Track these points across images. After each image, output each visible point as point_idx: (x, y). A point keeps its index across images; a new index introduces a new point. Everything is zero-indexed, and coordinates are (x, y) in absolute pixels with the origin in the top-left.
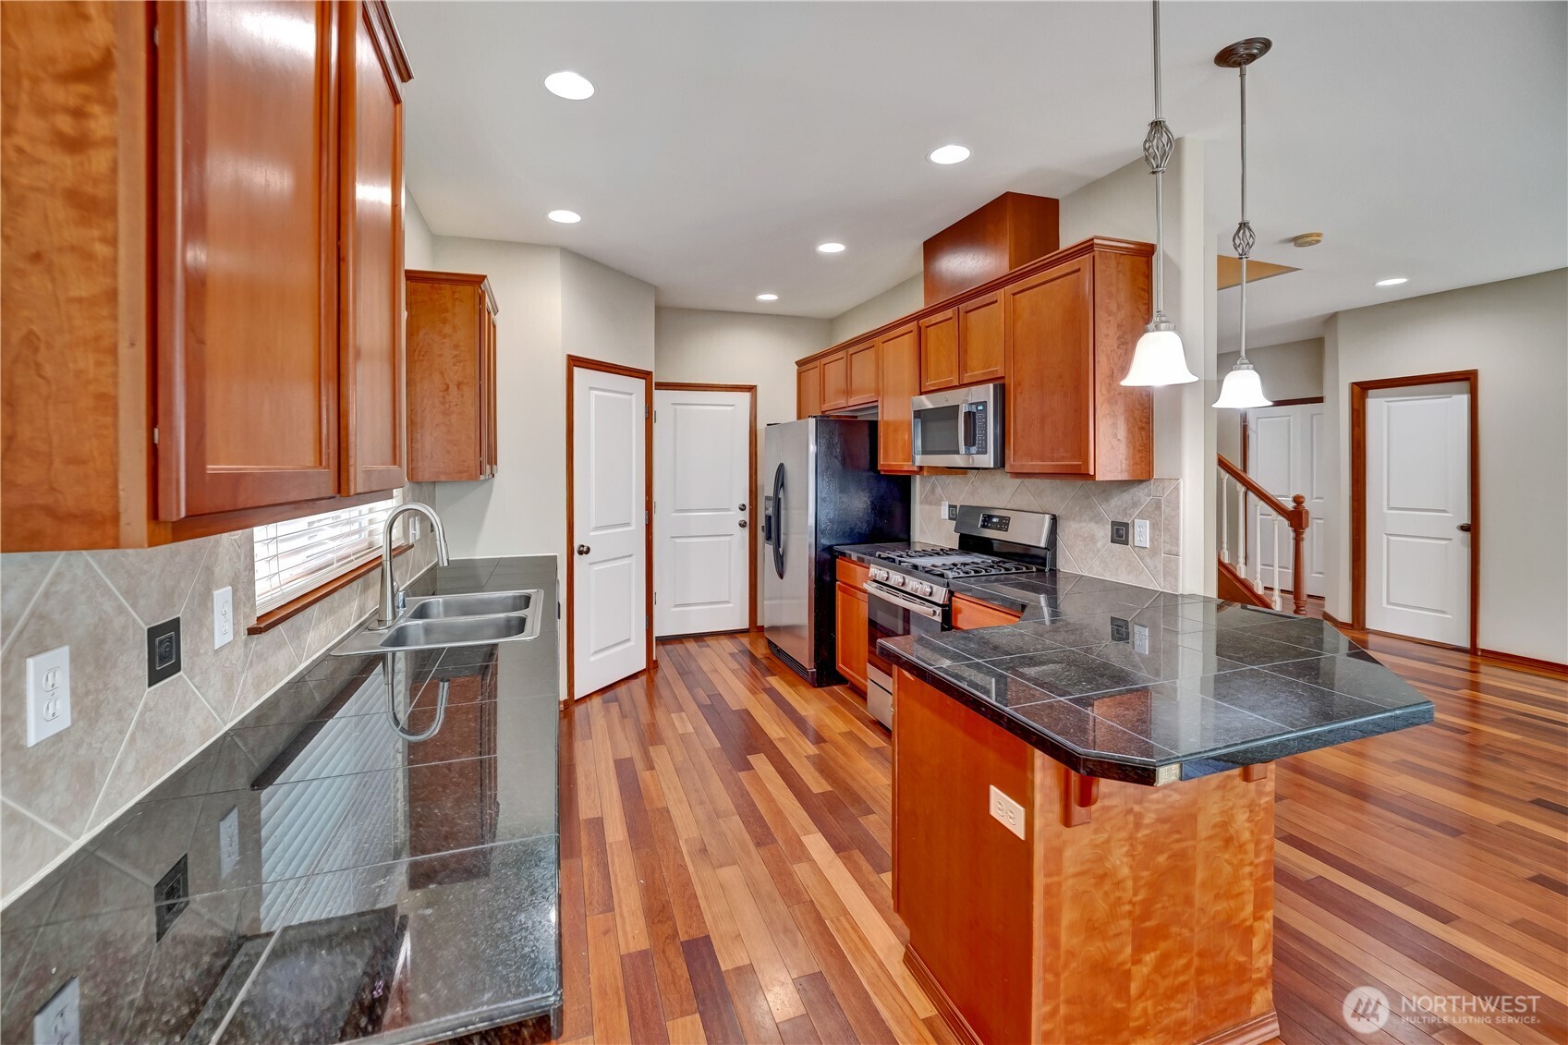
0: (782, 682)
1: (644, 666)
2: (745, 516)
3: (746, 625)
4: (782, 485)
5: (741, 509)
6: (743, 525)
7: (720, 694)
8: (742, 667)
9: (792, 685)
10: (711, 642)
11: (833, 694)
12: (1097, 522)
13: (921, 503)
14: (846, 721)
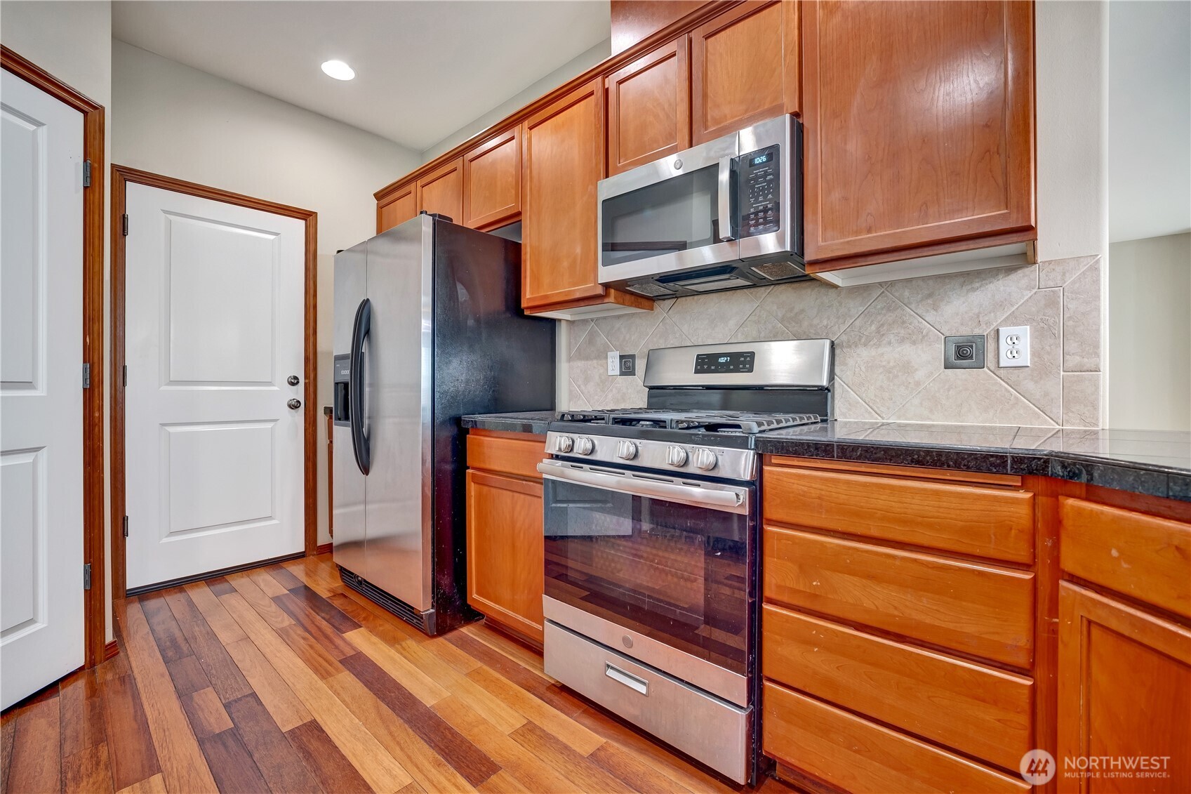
0: (375, 639)
1: (82, 663)
2: (299, 393)
3: (300, 548)
4: (368, 332)
5: (293, 384)
6: (294, 406)
7: (254, 695)
8: (298, 620)
9: (392, 641)
10: (238, 582)
11: (465, 644)
12: (914, 343)
13: (570, 360)
14: (514, 702)
